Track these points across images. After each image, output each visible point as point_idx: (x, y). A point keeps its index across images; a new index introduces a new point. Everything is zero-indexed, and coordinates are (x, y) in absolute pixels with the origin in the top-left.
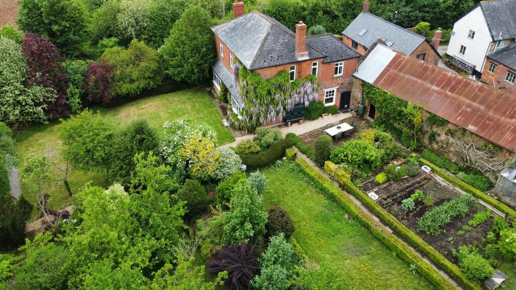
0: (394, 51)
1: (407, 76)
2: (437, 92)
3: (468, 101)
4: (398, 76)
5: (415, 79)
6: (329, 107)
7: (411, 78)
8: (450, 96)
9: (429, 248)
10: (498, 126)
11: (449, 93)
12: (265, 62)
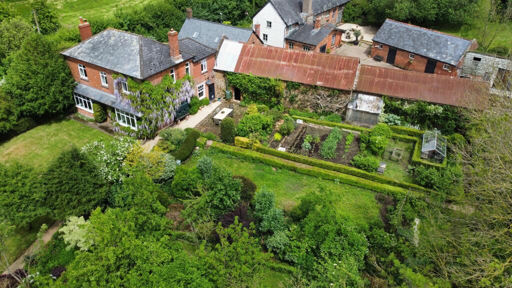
0: (240, 42)
1: (259, 59)
2: (286, 65)
3: (309, 66)
4: (251, 61)
5: (266, 60)
6: (203, 100)
7: (262, 60)
8: (296, 66)
9: (338, 165)
10: (335, 78)
11: (294, 64)
12: (151, 70)
